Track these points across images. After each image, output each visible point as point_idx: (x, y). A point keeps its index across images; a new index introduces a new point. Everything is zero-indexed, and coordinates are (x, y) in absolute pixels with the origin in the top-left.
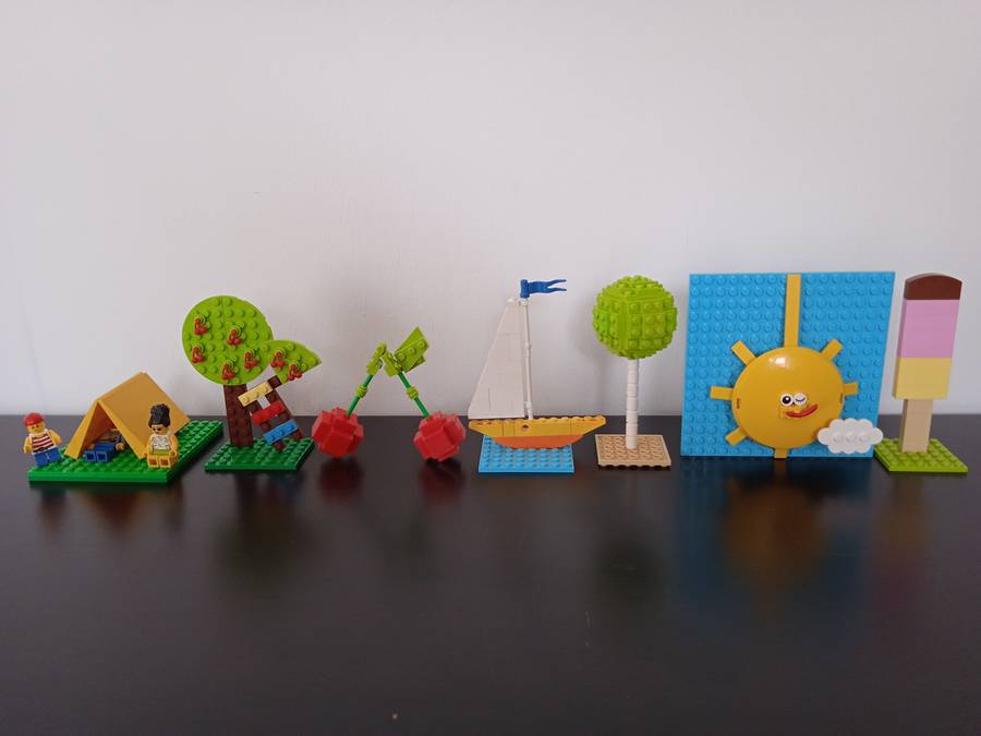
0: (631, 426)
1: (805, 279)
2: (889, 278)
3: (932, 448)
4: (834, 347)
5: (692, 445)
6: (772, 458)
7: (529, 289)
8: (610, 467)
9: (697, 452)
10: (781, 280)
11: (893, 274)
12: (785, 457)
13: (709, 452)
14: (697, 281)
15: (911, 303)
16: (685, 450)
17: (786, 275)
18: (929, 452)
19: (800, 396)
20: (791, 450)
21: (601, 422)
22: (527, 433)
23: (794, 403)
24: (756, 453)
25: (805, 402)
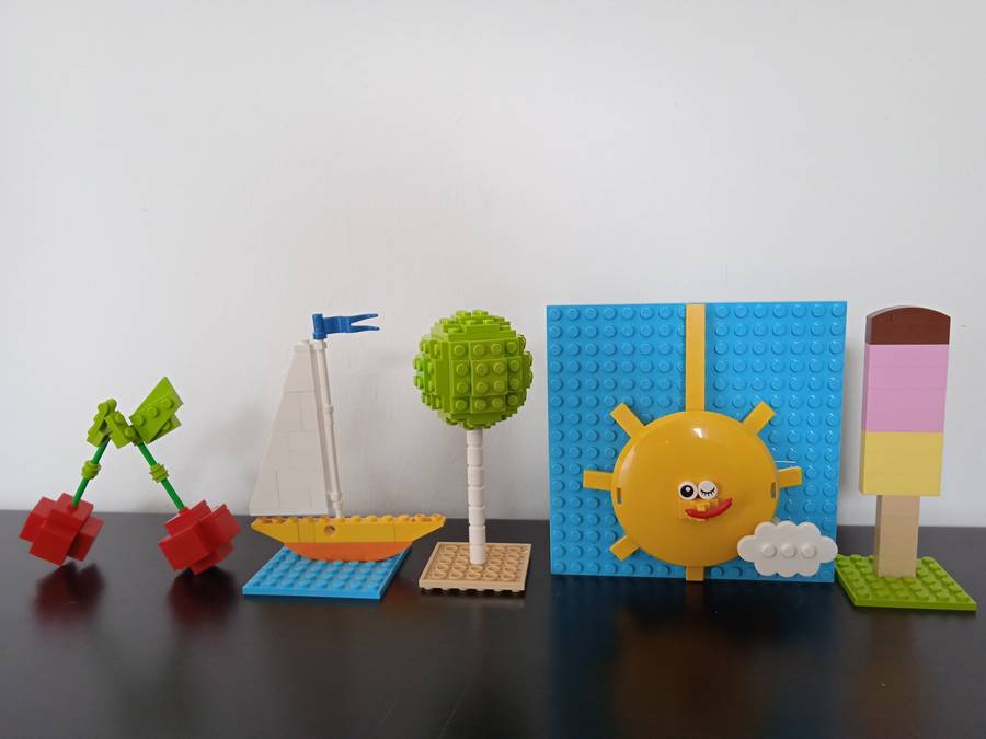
0: (476, 531)
1: (711, 312)
2: (837, 312)
3: (925, 571)
4: (762, 414)
5: (564, 561)
6: (683, 581)
7: (325, 327)
8: (437, 592)
9: (573, 570)
10: (676, 313)
11: (844, 304)
12: (701, 579)
13: (590, 570)
14: (557, 316)
15: (875, 348)
16: (556, 567)
17: (684, 305)
18: (917, 575)
19: (706, 485)
20: (708, 570)
21: (437, 523)
22: (333, 538)
23: (698, 497)
24: (660, 573)
25: (714, 494)
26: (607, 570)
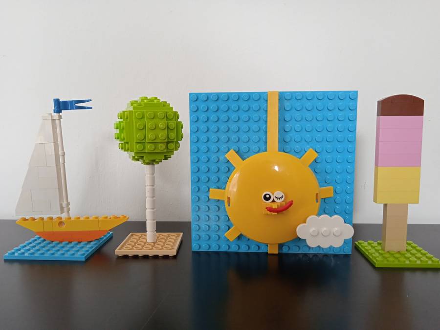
0: (150, 226)
1: (282, 97)
2: (352, 97)
4: (311, 155)
6: (267, 254)
7: (61, 106)
8: (126, 257)
9: (204, 248)
12: (277, 253)
13: (214, 248)
14: (195, 99)
16: (195, 246)
17: (267, 93)
18: (407, 250)
19: (278, 194)
20: (281, 246)
21: (124, 219)
22: (64, 228)
23: (273, 201)
24: (254, 249)
25: (283, 199)
26: (224, 248)
